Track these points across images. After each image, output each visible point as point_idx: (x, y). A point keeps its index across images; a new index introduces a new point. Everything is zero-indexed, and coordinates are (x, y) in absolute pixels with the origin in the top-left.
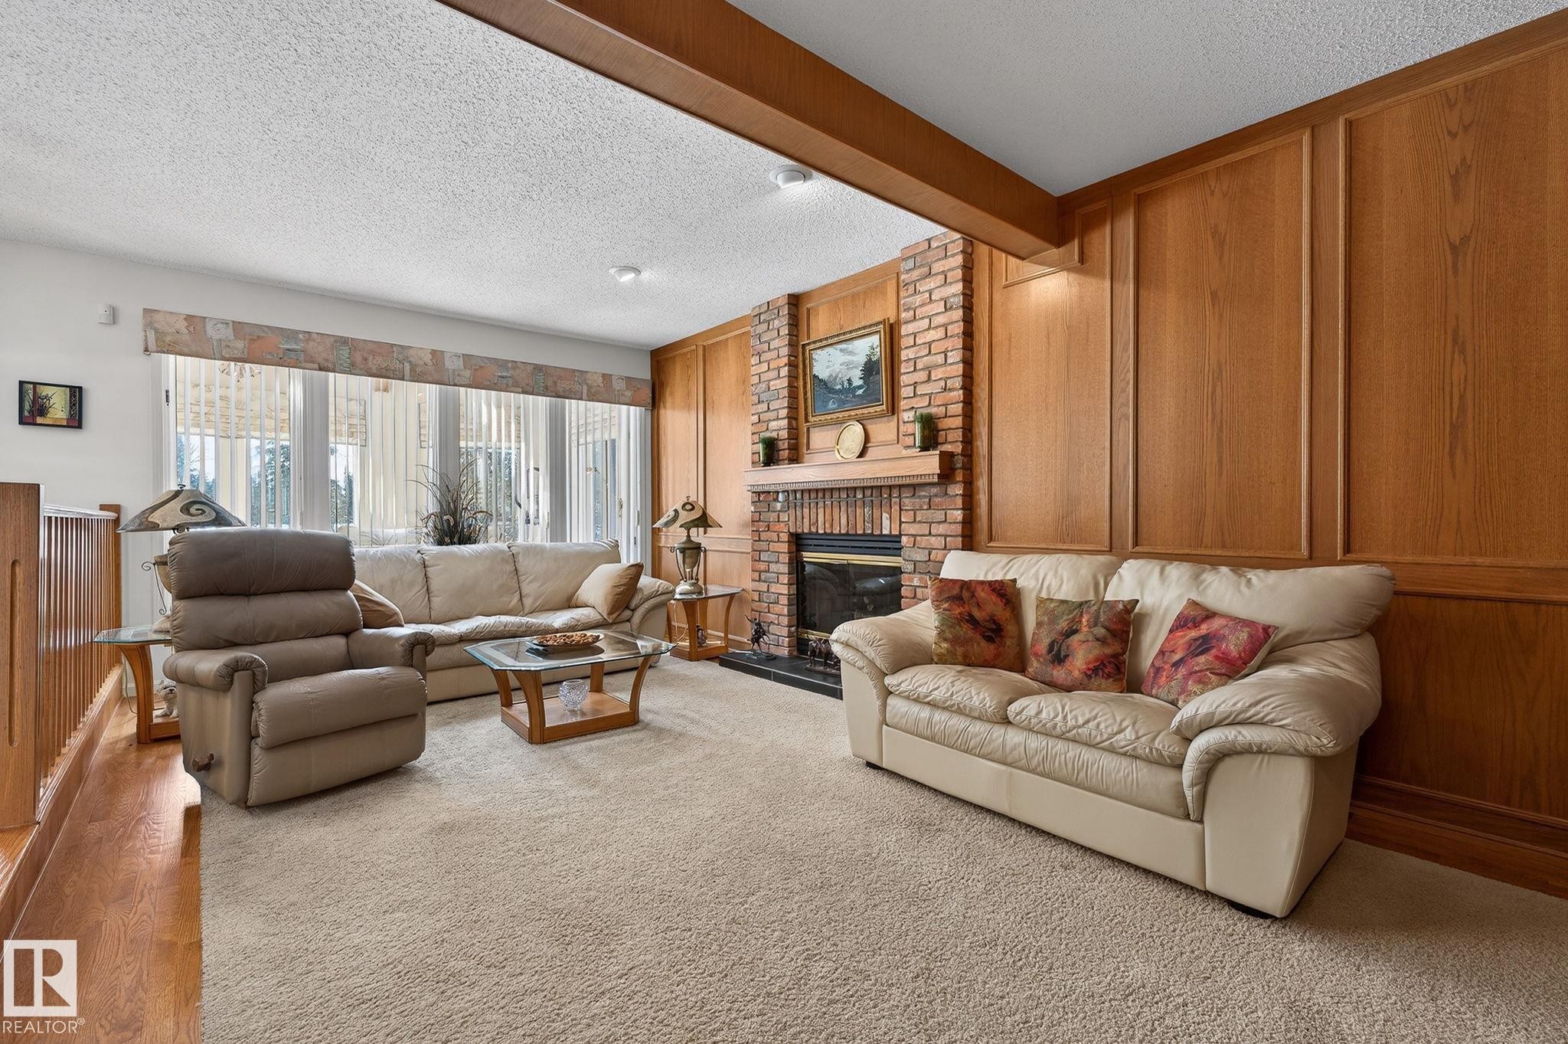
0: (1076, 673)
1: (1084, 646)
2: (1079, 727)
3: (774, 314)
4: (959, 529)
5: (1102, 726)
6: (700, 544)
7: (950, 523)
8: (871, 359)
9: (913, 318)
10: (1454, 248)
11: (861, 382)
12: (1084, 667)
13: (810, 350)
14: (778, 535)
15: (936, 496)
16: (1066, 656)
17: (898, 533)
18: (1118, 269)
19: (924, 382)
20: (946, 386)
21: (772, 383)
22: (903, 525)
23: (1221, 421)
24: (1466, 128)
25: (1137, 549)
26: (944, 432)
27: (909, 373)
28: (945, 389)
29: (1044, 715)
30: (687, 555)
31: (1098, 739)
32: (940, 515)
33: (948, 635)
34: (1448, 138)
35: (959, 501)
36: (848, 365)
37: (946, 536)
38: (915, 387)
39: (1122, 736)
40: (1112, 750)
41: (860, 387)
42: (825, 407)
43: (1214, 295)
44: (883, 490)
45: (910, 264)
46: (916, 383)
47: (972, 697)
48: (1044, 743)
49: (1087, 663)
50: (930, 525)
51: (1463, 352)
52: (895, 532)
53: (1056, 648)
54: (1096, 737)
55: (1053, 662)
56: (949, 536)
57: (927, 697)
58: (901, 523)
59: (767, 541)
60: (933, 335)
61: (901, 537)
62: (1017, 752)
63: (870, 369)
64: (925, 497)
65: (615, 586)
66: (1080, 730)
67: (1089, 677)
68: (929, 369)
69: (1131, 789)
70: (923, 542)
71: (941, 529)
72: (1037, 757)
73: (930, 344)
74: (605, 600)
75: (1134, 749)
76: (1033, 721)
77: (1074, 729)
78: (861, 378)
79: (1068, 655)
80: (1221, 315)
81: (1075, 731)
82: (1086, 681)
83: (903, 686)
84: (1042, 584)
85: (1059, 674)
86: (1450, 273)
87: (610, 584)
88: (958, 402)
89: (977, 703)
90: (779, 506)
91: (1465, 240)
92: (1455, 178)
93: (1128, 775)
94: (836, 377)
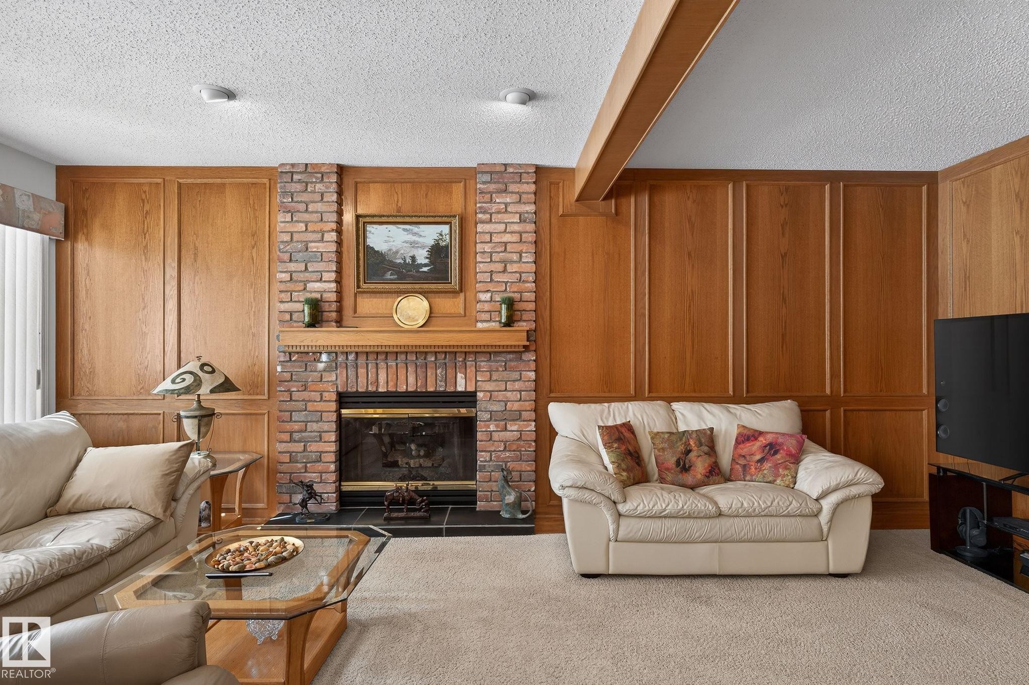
0: (699, 476)
1: (700, 458)
2: (769, 507)
3: (317, 178)
4: (533, 385)
5: (781, 503)
6: (214, 410)
7: (525, 381)
8: (439, 244)
9: (489, 220)
10: (782, 257)
11: (427, 261)
12: (704, 471)
13: (364, 223)
14: (321, 394)
15: (510, 360)
16: (690, 467)
17: (473, 390)
18: (639, 226)
19: (500, 272)
20: (520, 278)
21: (310, 245)
22: (479, 383)
23: (693, 323)
24: (786, 205)
25: (651, 395)
26: (519, 313)
27: (486, 262)
28: (520, 280)
29: (745, 505)
30: (202, 423)
31: (781, 511)
32: (516, 375)
33: (624, 466)
34: (780, 208)
35: (533, 366)
36: (414, 245)
37: (520, 391)
38: (491, 275)
39: (792, 505)
40: (788, 516)
41: (426, 265)
42: (384, 276)
43: (689, 254)
44: (458, 355)
45: (487, 178)
46: (492, 271)
47: (697, 505)
48: (746, 521)
49: (705, 469)
50: (506, 383)
51: (785, 303)
52: (471, 389)
53: (682, 463)
54: (779, 511)
55: (681, 472)
56: (523, 391)
57: (662, 512)
58: (477, 381)
59: (303, 400)
60: (507, 238)
61: (476, 392)
62: (730, 532)
63: (438, 252)
64: (503, 361)
65: (167, 475)
66: (770, 508)
67: (708, 477)
68: (505, 262)
69: (799, 534)
70: (501, 396)
71: (517, 386)
72: (743, 531)
73: (506, 244)
74: (156, 494)
75: (801, 512)
76: (740, 510)
77: (766, 509)
78: (427, 258)
79: (691, 466)
80: (693, 265)
81: (767, 510)
82: (706, 480)
83: (640, 508)
84: (643, 422)
85: (689, 479)
86: (781, 268)
87: (158, 472)
88: (532, 292)
89: (703, 508)
90: (321, 366)
91: (786, 254)
92: (783, 226)
93: (797, 526)
94: (397, 252)
